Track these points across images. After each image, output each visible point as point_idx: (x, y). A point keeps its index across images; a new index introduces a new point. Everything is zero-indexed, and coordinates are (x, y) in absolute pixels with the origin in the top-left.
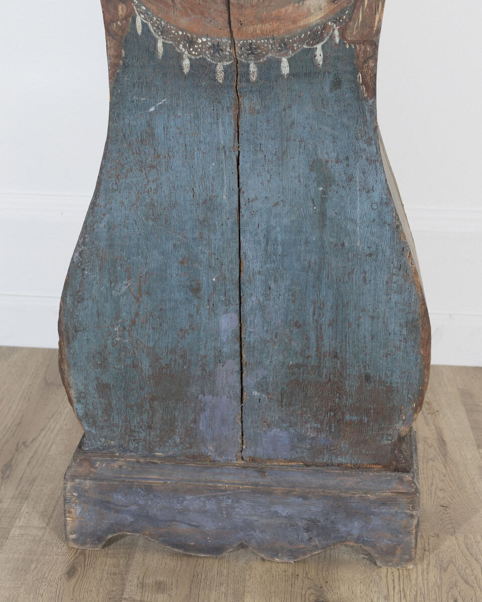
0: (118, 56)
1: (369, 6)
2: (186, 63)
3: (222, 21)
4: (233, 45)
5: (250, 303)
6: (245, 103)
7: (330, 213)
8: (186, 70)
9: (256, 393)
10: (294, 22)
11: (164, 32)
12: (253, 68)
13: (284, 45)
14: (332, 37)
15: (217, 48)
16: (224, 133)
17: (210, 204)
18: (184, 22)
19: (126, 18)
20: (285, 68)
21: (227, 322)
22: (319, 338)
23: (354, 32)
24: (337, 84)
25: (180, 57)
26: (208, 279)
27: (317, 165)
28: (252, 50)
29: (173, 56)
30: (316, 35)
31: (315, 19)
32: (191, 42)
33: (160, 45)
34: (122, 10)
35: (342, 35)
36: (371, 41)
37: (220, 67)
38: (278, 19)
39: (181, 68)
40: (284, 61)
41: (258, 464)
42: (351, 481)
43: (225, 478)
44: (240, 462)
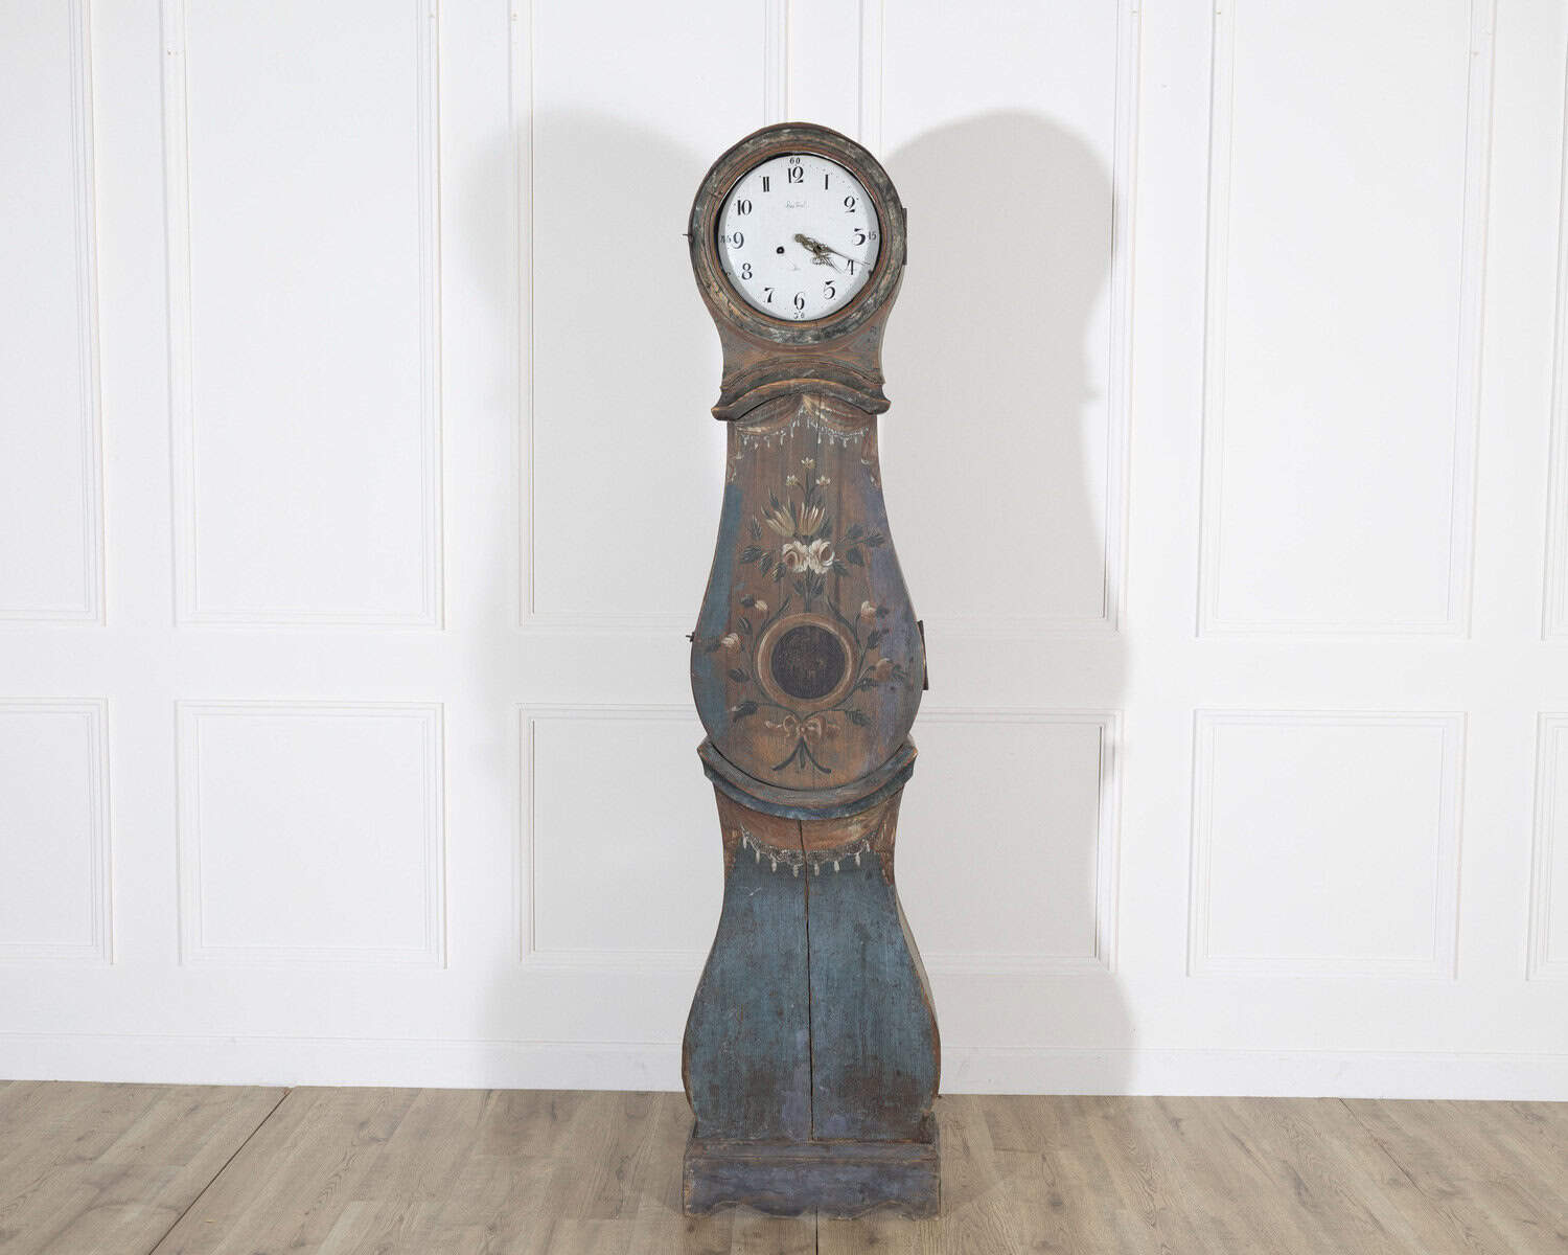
0: (731, 862)
1: (888, 829)
2: (774, 865)
3: (797, 840)
4: (804, 854)
5: (818, 1020)
6: (812, 889)
7: (868, 959)
8: (774, 870)
9: (821, 1087)
10: (842, 839)
11: (761, 847)
12: (816, 868)
13: (836, 854)
14: (865, 848)
15: (794, 856)
16: (799, 909)
17: (790, 955)
18: (774, 840)
19: (737, 839)
20: (837, 867)
21: (801, 1036)
22: (864, 1045)
23: (878, 845)
24: (869, 876)
25: (770, 861)
26: (788, 1006)
27: (859, 928)
28: (816, 857)
29: (766, 861)
30: (855, 847)
31: (854, 838)
32: (778, 853)
33: (758, 855)
34: (734, 834)
35: (871, 847)
36: (889, 850)
37: (795, 868)
38: (832, 838)
39: (771, 868)
40: (836, 863)
41: (823, 1143)
42: (890, 1152)
43: (801, 1154)
44: (811, 1141)
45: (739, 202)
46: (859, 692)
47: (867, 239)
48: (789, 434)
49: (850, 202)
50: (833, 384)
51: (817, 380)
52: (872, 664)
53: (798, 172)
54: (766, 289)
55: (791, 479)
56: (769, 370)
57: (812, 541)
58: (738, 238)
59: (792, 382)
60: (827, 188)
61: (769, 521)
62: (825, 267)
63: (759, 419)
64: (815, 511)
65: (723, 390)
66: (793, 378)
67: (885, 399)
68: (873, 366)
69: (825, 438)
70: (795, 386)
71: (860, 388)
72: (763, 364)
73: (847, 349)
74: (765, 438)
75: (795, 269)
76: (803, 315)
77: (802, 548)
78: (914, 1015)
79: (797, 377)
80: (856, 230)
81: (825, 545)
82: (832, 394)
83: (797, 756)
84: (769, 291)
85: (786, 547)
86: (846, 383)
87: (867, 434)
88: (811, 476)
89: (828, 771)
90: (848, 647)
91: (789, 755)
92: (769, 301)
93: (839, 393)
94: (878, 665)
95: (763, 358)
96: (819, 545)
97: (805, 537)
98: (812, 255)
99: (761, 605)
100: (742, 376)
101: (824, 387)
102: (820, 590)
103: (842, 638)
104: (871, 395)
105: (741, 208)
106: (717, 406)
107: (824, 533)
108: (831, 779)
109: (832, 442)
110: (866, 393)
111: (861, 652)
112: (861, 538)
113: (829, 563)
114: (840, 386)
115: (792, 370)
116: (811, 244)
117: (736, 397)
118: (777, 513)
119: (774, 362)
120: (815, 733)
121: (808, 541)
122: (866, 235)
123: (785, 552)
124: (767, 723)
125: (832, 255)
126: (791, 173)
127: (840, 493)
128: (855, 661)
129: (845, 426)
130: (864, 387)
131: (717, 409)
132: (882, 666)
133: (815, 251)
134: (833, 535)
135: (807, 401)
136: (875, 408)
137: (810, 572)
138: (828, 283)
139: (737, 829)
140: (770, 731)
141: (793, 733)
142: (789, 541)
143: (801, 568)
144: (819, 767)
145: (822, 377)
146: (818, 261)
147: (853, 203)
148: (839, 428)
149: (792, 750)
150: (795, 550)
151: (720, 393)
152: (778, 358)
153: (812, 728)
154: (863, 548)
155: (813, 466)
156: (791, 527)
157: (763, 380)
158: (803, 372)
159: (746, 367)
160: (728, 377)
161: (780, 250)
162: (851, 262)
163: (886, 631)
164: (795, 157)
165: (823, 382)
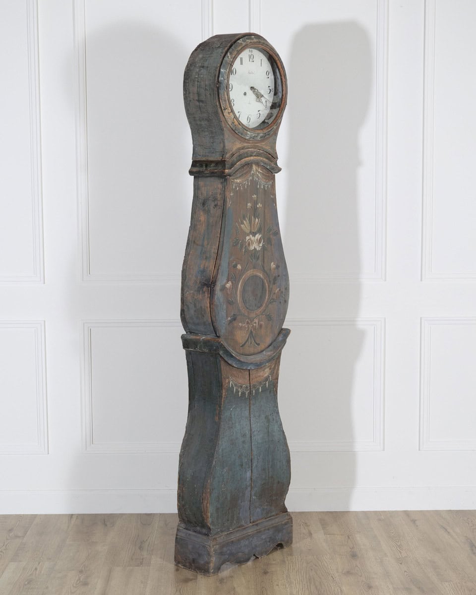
2: (240, 393)
3: (248, 379)
4: (250, 386)
5: (254, 465)
6: (251, 402)
7: (270, 431)
8: (240, 395)
9: (254, 497)
10: (263, 376)
11: (236, 385)
12: (254, 392)
13: (260, 384)
14: (270, 379)
15: (247, 387)
16: (247, 413)
17: (244, 435)
18: (240, 381)
19: (228, 383)
20: (260, 390)
21: (248, 474)
22: (269, 472)
23: (274, 377)
24: (270, 392)
26: (245, 460)
27: (267, 417)
28: (254, 386)
29: (237, 392)
30: (267, 379)
31: (267, 375)
32: (242, 387)
33: (235, 389)
34: (227, 381)
35: (272, 378)
37: (247, 393)
38: (260, 376)
39: (239, 395)
40: (260, 388)
41: (255, 523)
42: (277, 520)
43: (250, 531)
44: (251, 524)
46: (270, 305)
47: (271, 91)
48: (248, 183)
50: (265, 159)
52: (274, 292)
53: (252, 56)
54: (238, 112)
55: (249, 205)
56: (242, 151)
57: (256, 234)
59: (250, 158)
60: (261, 66)
61: (242, 226)
63: (239, 175)
64: (257, 220)
66: (250, 156)
67: (278, 166)
69: (260, 186)
70: (250, 161)
71: (272, 162)
73: (267, 143)
74: (241, 185)
76: (249, 125)
77: (253, 238)
78: (284, 453)
79: (252, 156)
81: (260, 236)
82: (262, 164)
83: (249, 339)
84: (240, 113)
85: (248, 238)
86: (268, 159)
87: (272, 183)
88: (255, 203)
89: (258, 344)
90: (267, 284)
91: (246, 339)
92: (239, 117)
93: (265, 164)
94: (276, 291)
95: (240, 146)
96: (258, 236)
97: (254, 233)
99: (239, 267)
100: (233, 154)
101: (261, 161)
102: (258, 258)
103: (265, 280)
104: (275, 164)
107: (259, 231)
108: (260, 348)
109: (262, 187)
111: (271, 287)
112: (271, 233)
113: (261, 245)
115: (249, 152)
117: (232, 164)
118: (245, 222)
119: (243, 148)
120: (256, 326)
121: (254, 234)
123: (247, 240)
124: (240, 324)
126: (250, 57)
127: (264, 211)
128: (269, 291)
129: (267, 179)
132: (278, 292)
134: (262, 232)
135: (254, 167)
136: (275, 170)
137: (255, 249)
139: (228, 378)
140: (241, 328)
141: (248, 327)
142: (248, 235)
143: (252, 248)
144: (256, 343)
145: (259, 156)
147: (269, 74)
148: (264, 180)
149: (248, 335)
150: (250, 239)
152: (244, 146)
153: (254, 325)
154: (271, 236)
155: (256, 199)
156: (249, 228)
158: (253, 153)
159: (234, 150)
161: (245, 94)
162: (266, 101)
163: (279, 276)
165: (259, 158)
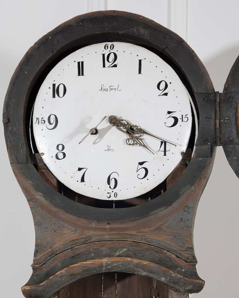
45: (54, 85)
47: (180, 121)
49: (162, 86)
50: (145, 263)
51: (129, 259)
53: (112, 57)
54: (80, 169)
56: (82, 248)
58: (53, 119)
59: (105, 260)
60: (140, 72)
62: (138, 148)
65: (34, 269)
66: (105, 256)
67: (201, 279)
68: (187, 245)
70: (107, 265)
71: (173, 267)
72: (74, 242)
73: (159, 229)
75: (108, 150)
76: (116, 195)
79: (109, 256)
80: (169, 113)
84: (83, 171)
86: (160, 262)
92: (83, 180)
95: (75, 236)
98: (126, 136)
100: (53, 254)
101: (137, 265)
104: (185, 274)
105: (55, 91)
106: (27, 285)
110: (180, 273)
114: (153, 265)
115: (104, 249)
116: (124, 125)
117: (47, 275)
119: (87, 241)
122: (179, 117)
125: (145, 137)
126: (105, 59)
130: (177, 267)
131: (28, 288)
133: (128, 132)
136: (189, 288)
138: (141, 164)
145: (135, 255)
146: (131, 142)
147: (166, 86)
151: (31, 271)
152: (90, 237)
157: (75, 258)
158: (116, 251)
159: (58, 245)
160: (39, 256)
161: (95, 132)
162: (164, 143)
164: (110, 44)
165: (136, 261)
